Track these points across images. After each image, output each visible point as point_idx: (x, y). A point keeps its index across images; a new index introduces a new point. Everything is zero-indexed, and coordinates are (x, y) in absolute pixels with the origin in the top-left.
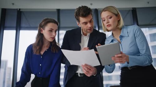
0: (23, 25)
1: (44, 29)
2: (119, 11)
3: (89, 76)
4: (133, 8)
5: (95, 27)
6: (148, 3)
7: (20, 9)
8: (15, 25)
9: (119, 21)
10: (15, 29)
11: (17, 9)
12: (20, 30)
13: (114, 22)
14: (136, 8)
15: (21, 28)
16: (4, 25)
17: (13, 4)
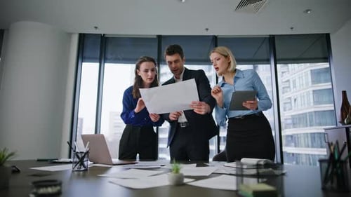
0: (109, 56)
3: (203, 113)
6: (292, 28)
7: (104, 35)
8: (98, 56)
10: (98, 60)
11: (101, 34)
12: (104, 63)
13: (222, 64)
14: (274, 35)
15: (106, 60)
16: (82, 56)
17: (96, 28)
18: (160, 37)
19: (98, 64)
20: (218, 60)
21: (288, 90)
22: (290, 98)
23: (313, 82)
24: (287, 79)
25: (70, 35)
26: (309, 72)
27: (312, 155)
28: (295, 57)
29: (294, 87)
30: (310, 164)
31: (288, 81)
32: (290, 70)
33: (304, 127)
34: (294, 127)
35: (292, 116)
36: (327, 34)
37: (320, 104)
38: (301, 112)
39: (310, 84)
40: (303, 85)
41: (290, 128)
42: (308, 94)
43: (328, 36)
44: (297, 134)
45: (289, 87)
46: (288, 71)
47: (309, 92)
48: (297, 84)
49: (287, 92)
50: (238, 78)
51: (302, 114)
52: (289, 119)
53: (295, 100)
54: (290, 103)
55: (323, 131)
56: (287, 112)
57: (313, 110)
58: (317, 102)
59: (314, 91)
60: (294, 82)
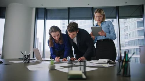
0: (48, 17)
6: (126, 3)
7: (46, 8)
14: (118, 6)
15: (47, 19)
16: (37, 17)
17: (42, 5)
18: (69, 8)
19: (44, 20)
20: (100, 17)
21: (127, 30)
22: (127, 34)
23: (138, 27)
24: (126, 25)
25: (32, 8)
26: (136, 23)
27: (137, 58)
28: (128, 15)
29: (130, 28)
30: (136, 61)
31: (127, 26)
32: (128, 21)
33: (133, 46)
34: (129, 46)
35: (128, 41)
36: (142, 5)
37: (141, 36)
38: (132, 39)
39: (137, 27)
40: (133, 28)
41: (127, 46)
42: (135, 31)
44: (130, 49)
45: (127, 29)
46: (127, 22)
47: (136, 31)
48: (131, 28)
49: (126, 31)
50: (103, 24)
51: (133, 40)
52: (127, 42)
53: (130, 34)
54: (128, 36)
56: (126, 39)
57: (137, 39)
58: (139, 35)
59: (138, 30)
60: (130, 26)
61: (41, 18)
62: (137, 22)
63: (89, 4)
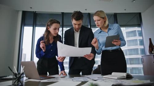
0: (38, 23)
1: (50, 28)
2: (106, 15)
4: (114, 13)
5: (88, 26)
7: (35, 12)
8: (32, 23)
9: (105, 22)
11: (34, 12)
12: (35, 27)
13: (101, 23)
14: (117, 13)
16: (24, 24)
17: (31, 8)
19: (32, 27)
20: (99, 20)
25: (18, 11)
36: (139, 13)
43: (140, 14)
55: (141, 57)
61: (29, 25)
62: (126, 32)
63: (86, 10)
